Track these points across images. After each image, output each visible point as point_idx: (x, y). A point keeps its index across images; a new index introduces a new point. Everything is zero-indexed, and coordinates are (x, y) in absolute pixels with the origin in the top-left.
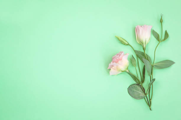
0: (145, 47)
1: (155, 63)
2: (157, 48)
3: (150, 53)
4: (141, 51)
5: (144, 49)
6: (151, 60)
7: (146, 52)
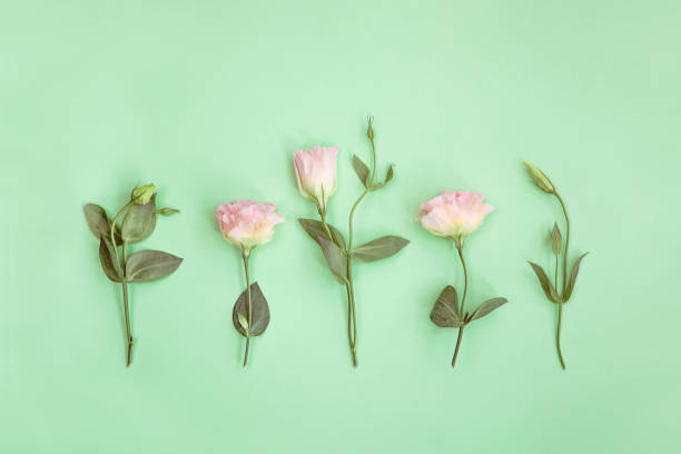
0: (322, 206)
1: (356, 248)
2: (357, 208)
3: (338, 220)
4: (314, 218)
5: (322, 213)
6: (342, 238)
7: (327, 220)
